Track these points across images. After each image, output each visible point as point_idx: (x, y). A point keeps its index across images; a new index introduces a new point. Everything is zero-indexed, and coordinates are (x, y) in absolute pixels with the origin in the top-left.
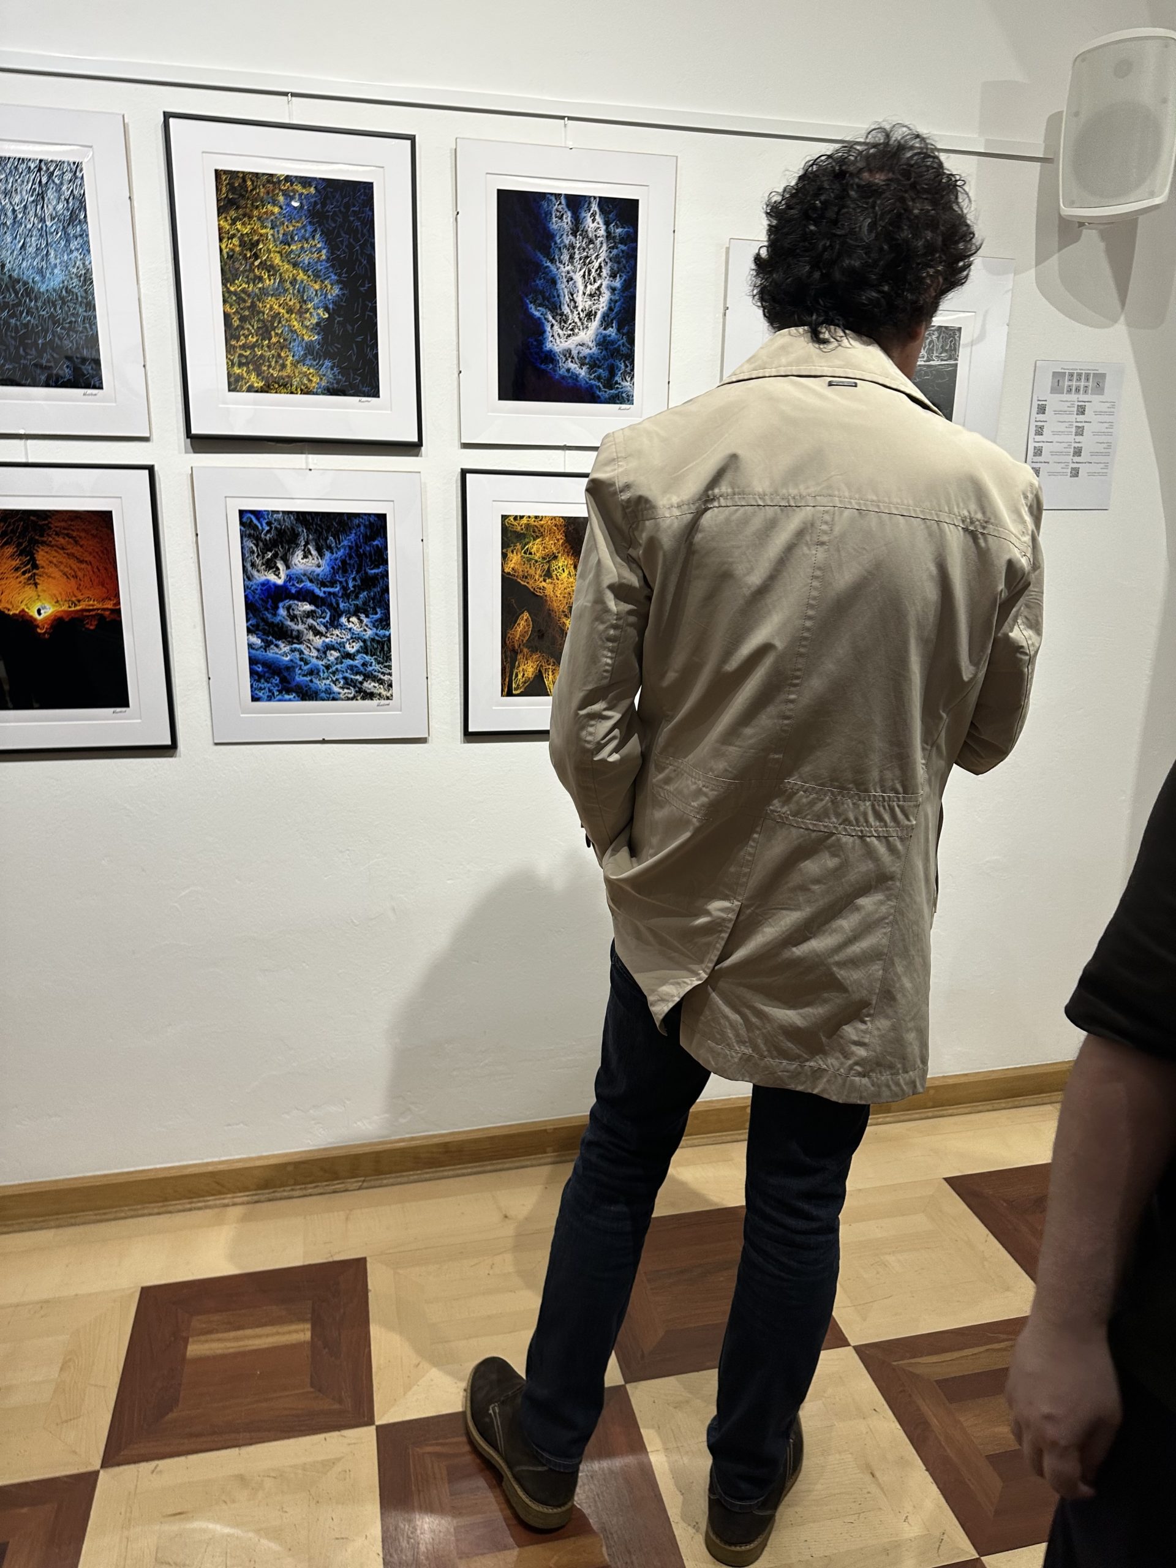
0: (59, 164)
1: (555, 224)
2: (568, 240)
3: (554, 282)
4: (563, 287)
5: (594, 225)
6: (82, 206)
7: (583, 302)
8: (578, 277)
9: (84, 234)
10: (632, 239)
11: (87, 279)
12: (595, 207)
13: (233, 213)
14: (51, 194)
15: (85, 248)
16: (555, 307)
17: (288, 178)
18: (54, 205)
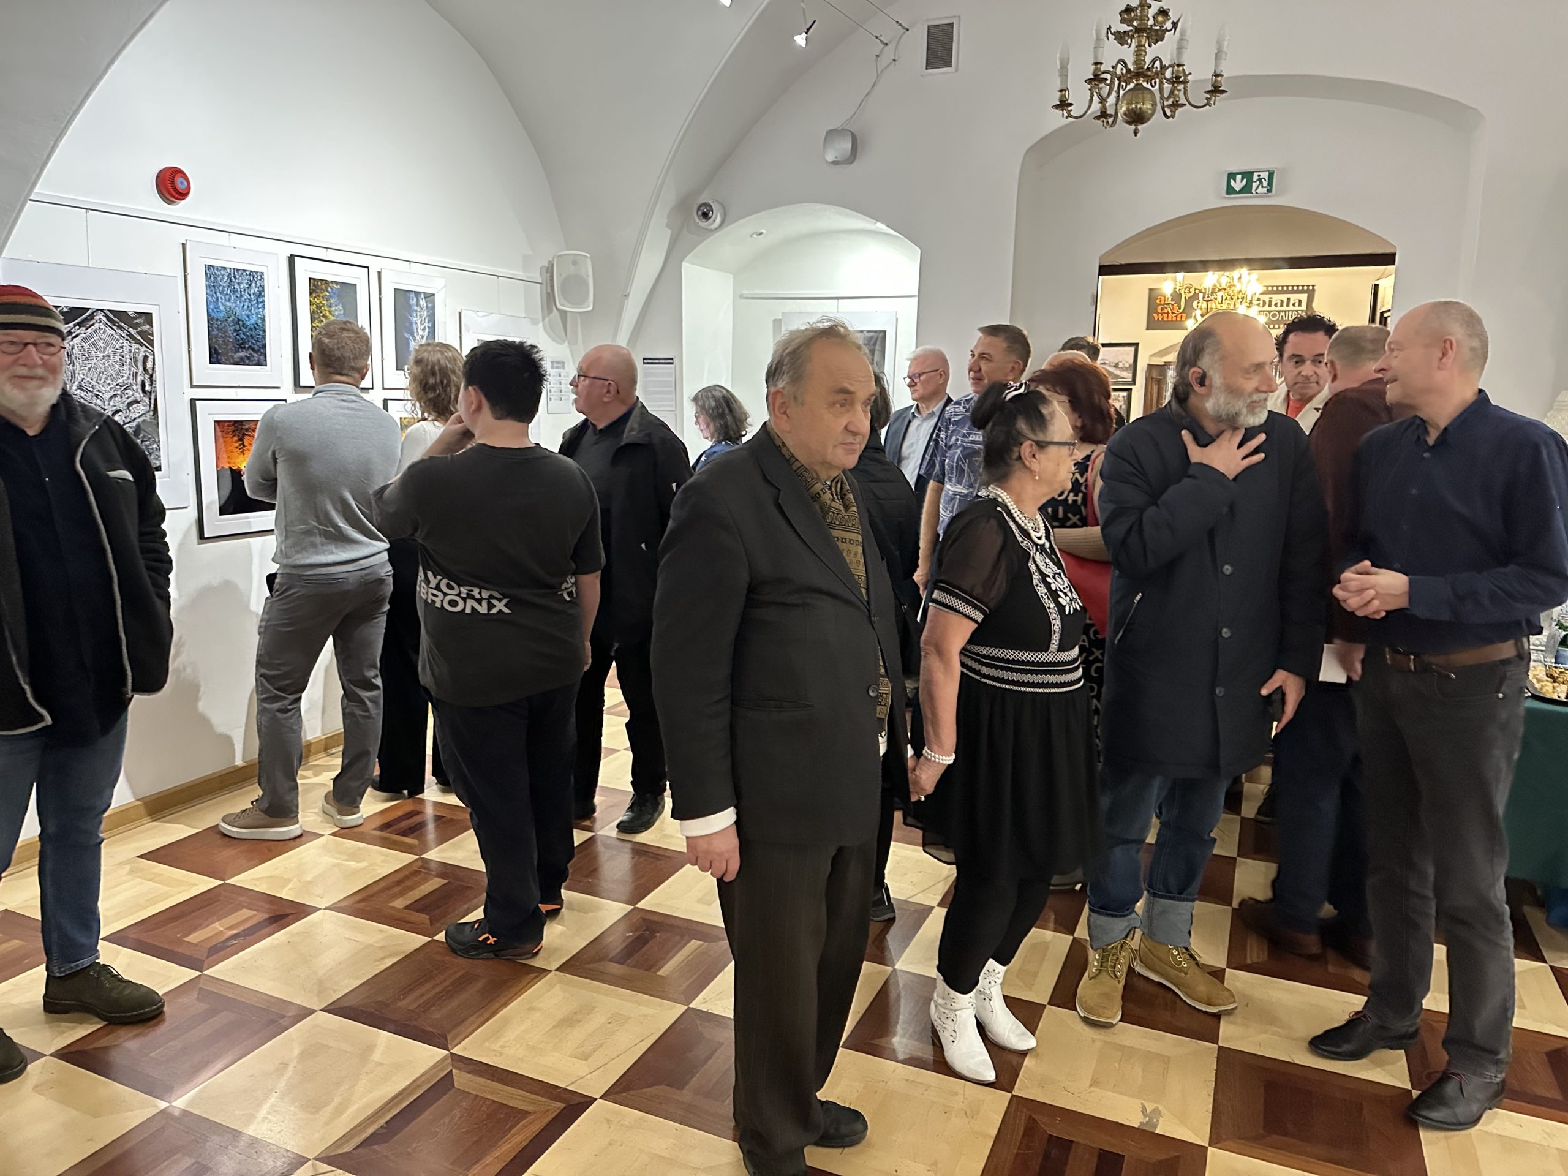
0: (257, 273)
1: (411, 302)
2: (415, 308)
3: (411, 324)
4: (414, 326)
5: (423, 302)
6: (263, 291)
7: (421, 332)
8: (418, 322)
9: (263, 301)
10: (433, 308)
11: (264, 320)
12: (423, 296)
13: (314, 295)
14: (253, 285)
15: (264, 307)
16: (412, 334)
17: (332, 282)
18: (254, 289)
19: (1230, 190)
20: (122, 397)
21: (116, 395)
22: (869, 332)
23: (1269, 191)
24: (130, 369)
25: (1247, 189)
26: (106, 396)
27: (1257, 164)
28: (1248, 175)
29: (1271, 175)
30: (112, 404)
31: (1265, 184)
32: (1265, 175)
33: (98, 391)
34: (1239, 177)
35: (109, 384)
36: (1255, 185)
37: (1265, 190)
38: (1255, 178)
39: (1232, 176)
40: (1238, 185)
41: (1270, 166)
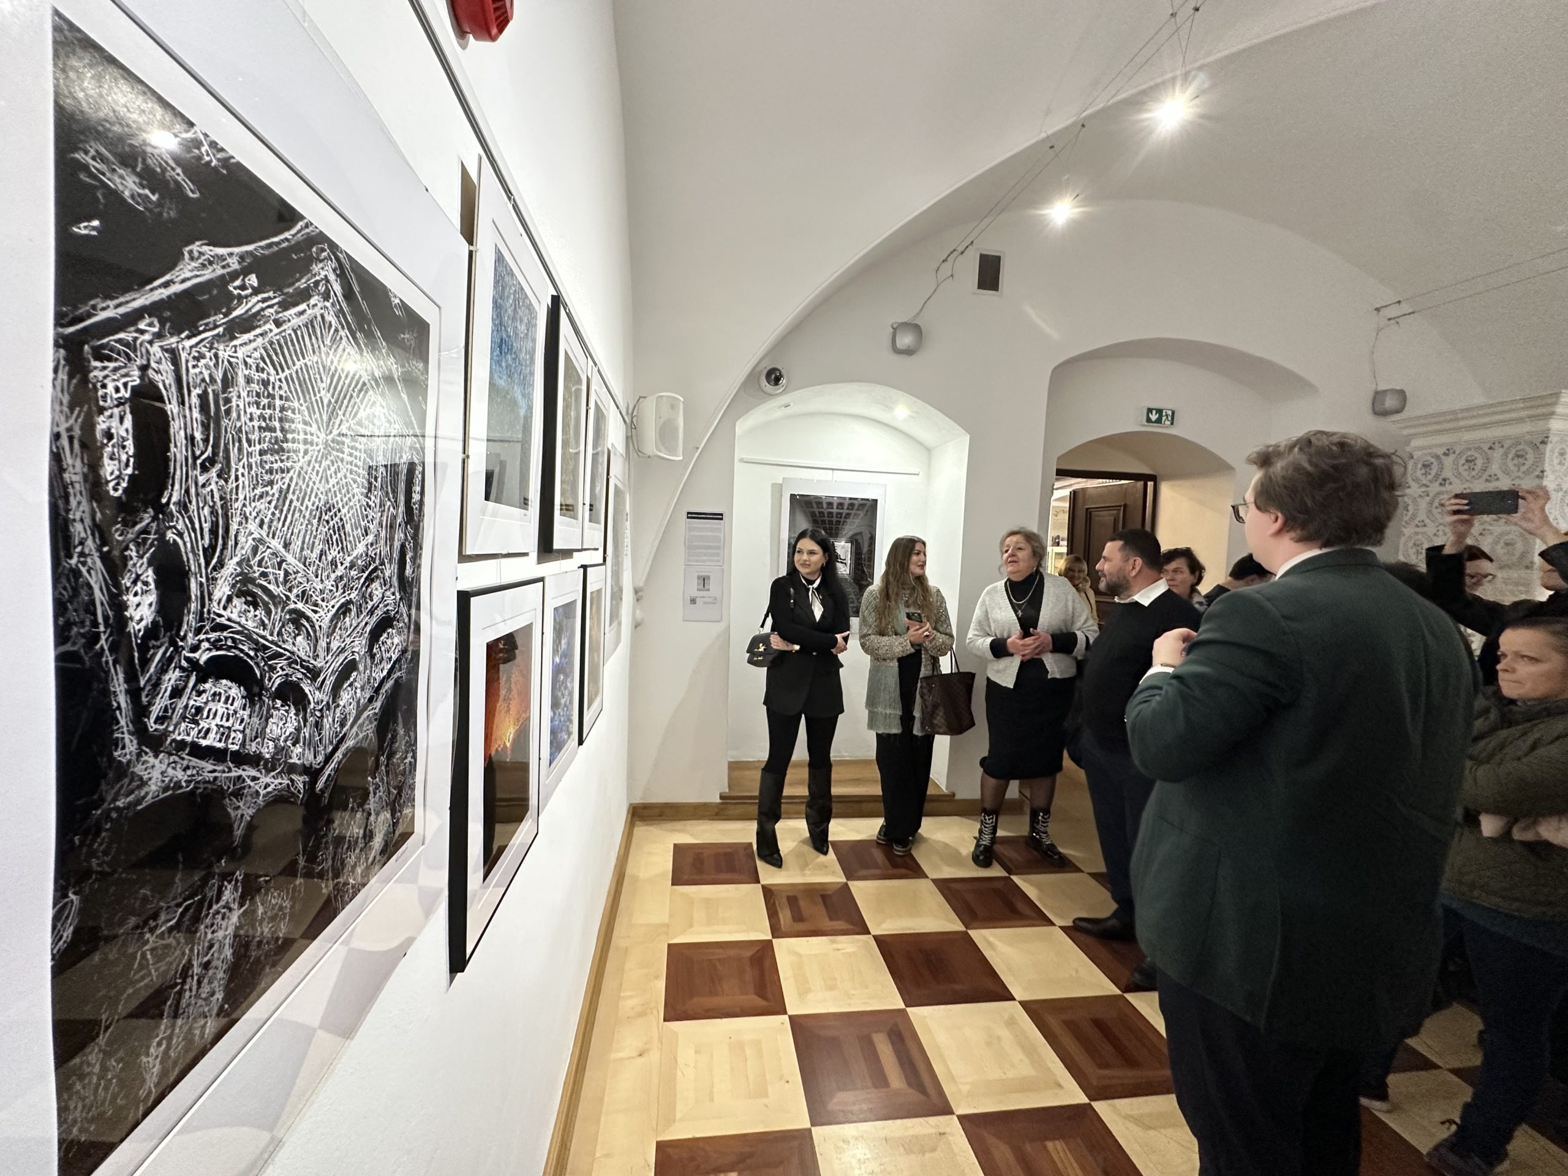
19: (1149, 420)
20: (359, 612)
21: (344, 609)
22: (862, 499)
23: (1172, 424)
24: (382, 505)
25: (1159, 421)
26: (323, 617)
27: (1166, 405)
28: (1159, 411)
29: (1173, 413)
30: (335, 645)
31: (1170, 418)
32: (1170, 413)
33: (304, 596)
34: (1154, 412)
35: (334, 563)
36: (1164, 418)
37: (1169, 423)
38: (1164, 414)
39: (1150, 410)
40: (1154, 417)
41: (1170, 407)
